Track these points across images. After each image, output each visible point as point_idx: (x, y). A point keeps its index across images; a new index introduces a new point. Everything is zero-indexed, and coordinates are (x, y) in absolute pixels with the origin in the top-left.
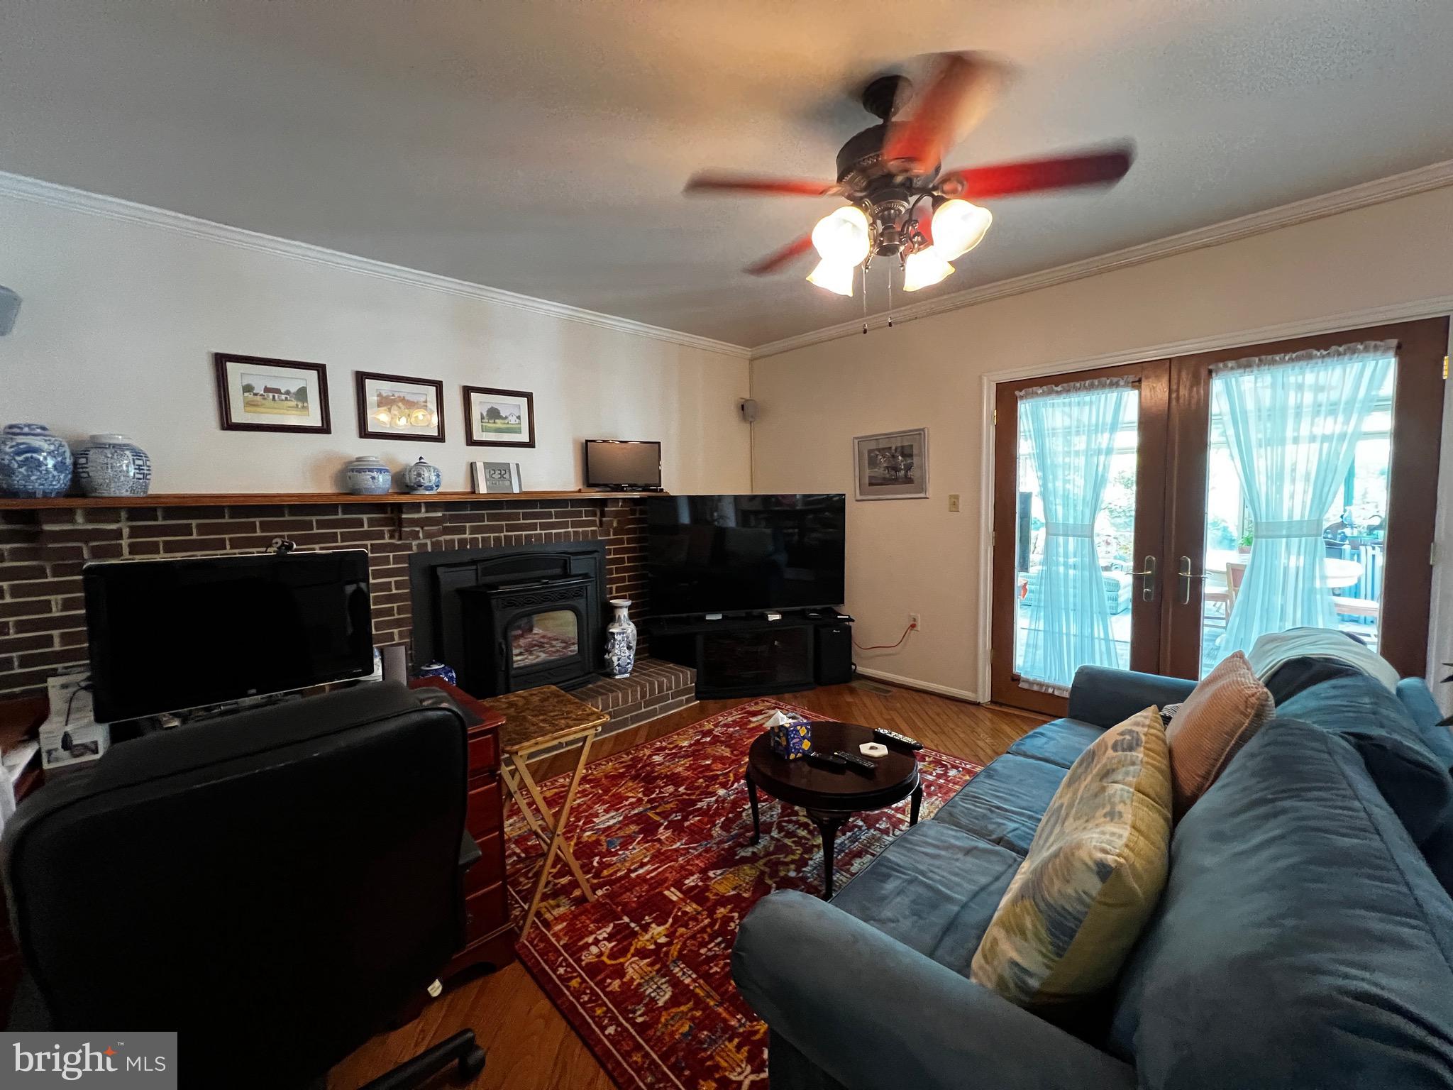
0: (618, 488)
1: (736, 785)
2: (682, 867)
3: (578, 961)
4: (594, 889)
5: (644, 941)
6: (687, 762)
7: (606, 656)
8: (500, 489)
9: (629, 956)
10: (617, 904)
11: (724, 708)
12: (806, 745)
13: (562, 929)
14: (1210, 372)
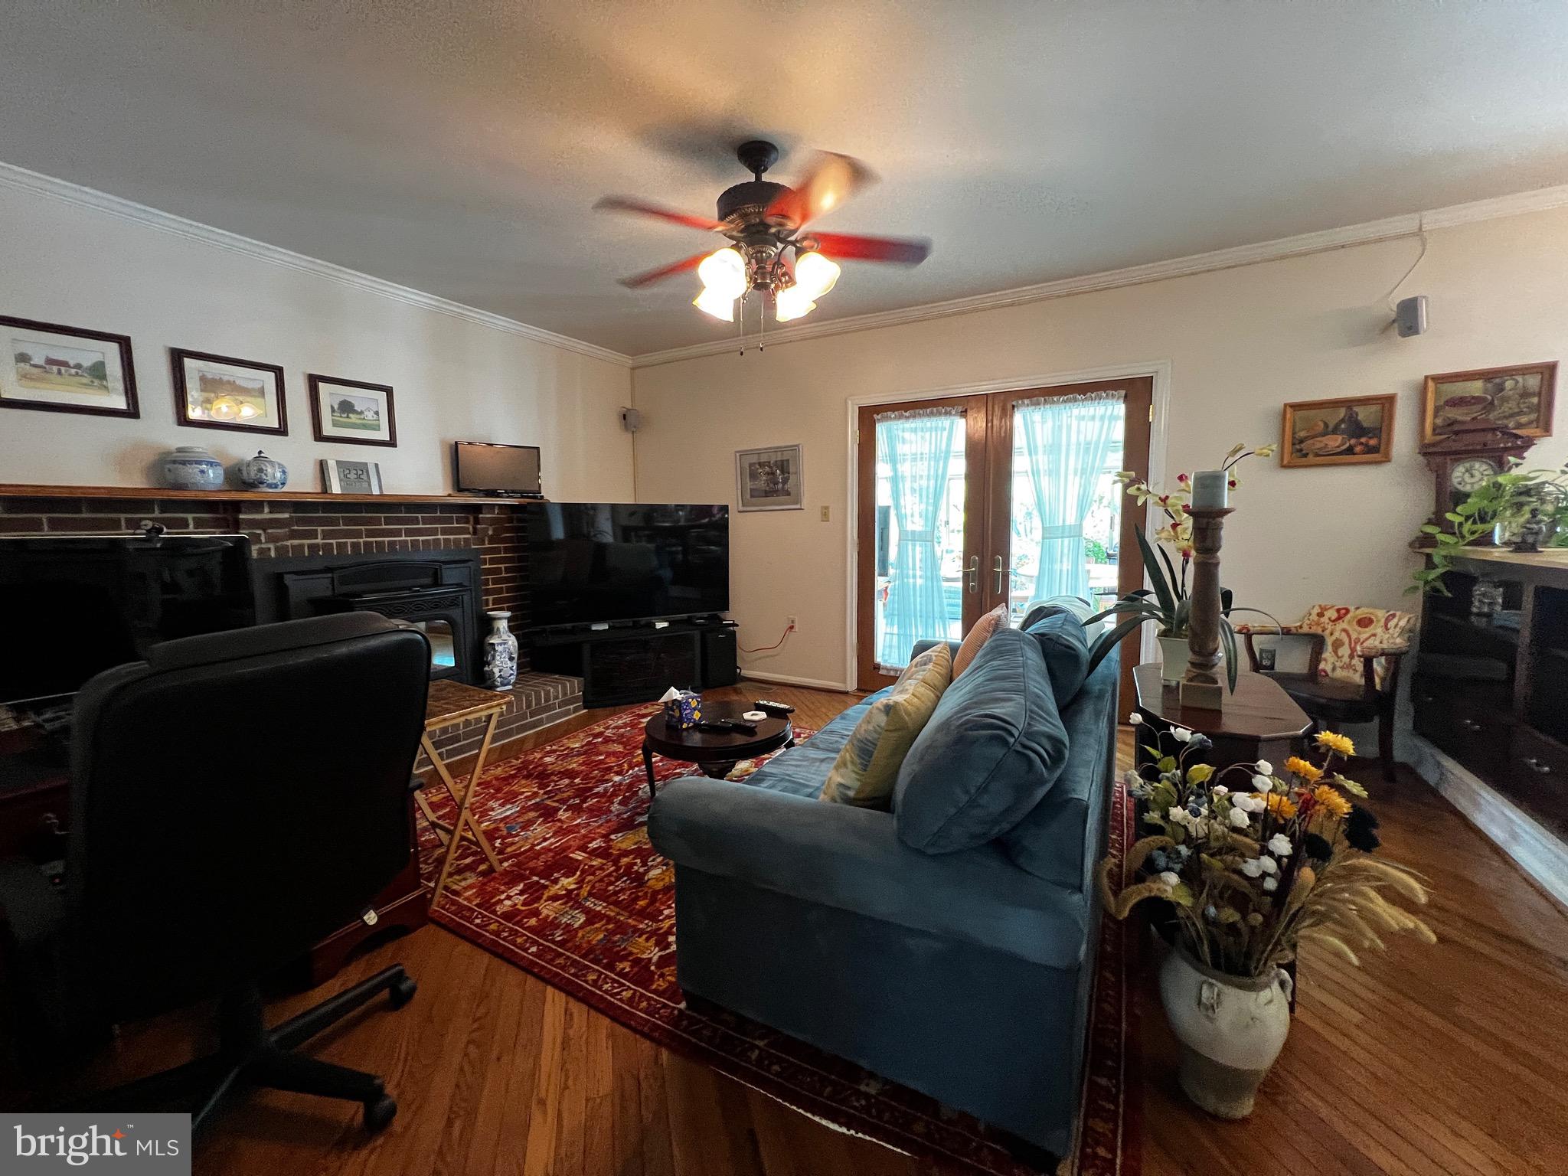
0: (493, 493)
1: (631, 772)
2: (585, 836)
3: (494, 912)
4: (501, 862)
5: (555, 889)
6: (581, 759)
7: (486, 669)
8: (358, 490)
9: (542, 901)
10: (525, 870)
11: (614, 714)
12: (697, 715)
13: (474, 894)
14: (1013, 406)
